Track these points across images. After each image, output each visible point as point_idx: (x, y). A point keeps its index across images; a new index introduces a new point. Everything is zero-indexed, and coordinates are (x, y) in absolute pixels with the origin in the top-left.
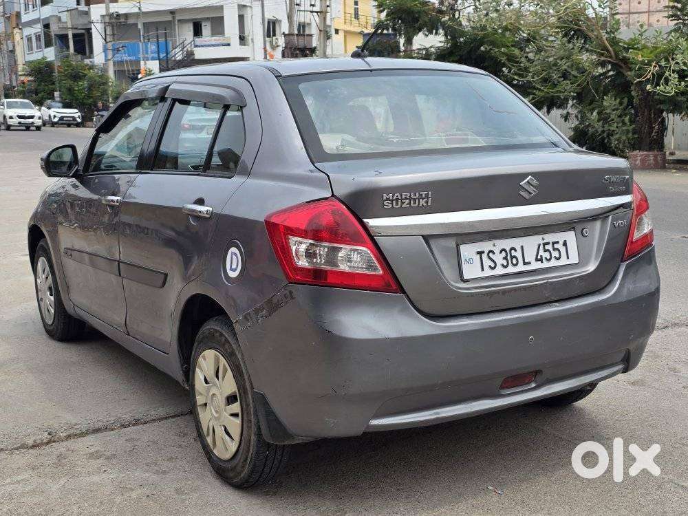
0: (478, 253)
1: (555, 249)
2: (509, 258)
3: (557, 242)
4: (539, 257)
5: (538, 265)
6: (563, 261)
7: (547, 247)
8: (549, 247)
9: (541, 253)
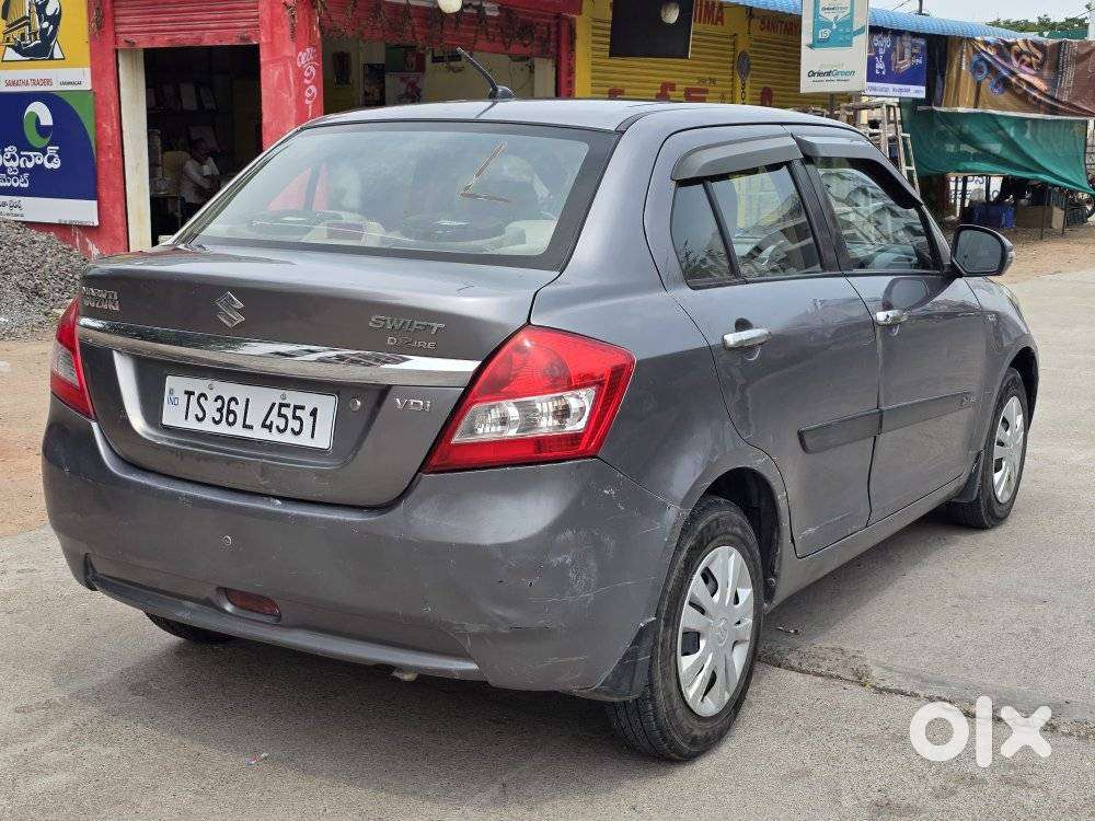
0: (186, 392)
1: (295, 417)
2: (225, 411)
3: (302, 408)
4: (268, 423)
5: (263, 434)
6: (304, 440)
7: (284, 410)
8: (288, 412)
9: (274, 416)
